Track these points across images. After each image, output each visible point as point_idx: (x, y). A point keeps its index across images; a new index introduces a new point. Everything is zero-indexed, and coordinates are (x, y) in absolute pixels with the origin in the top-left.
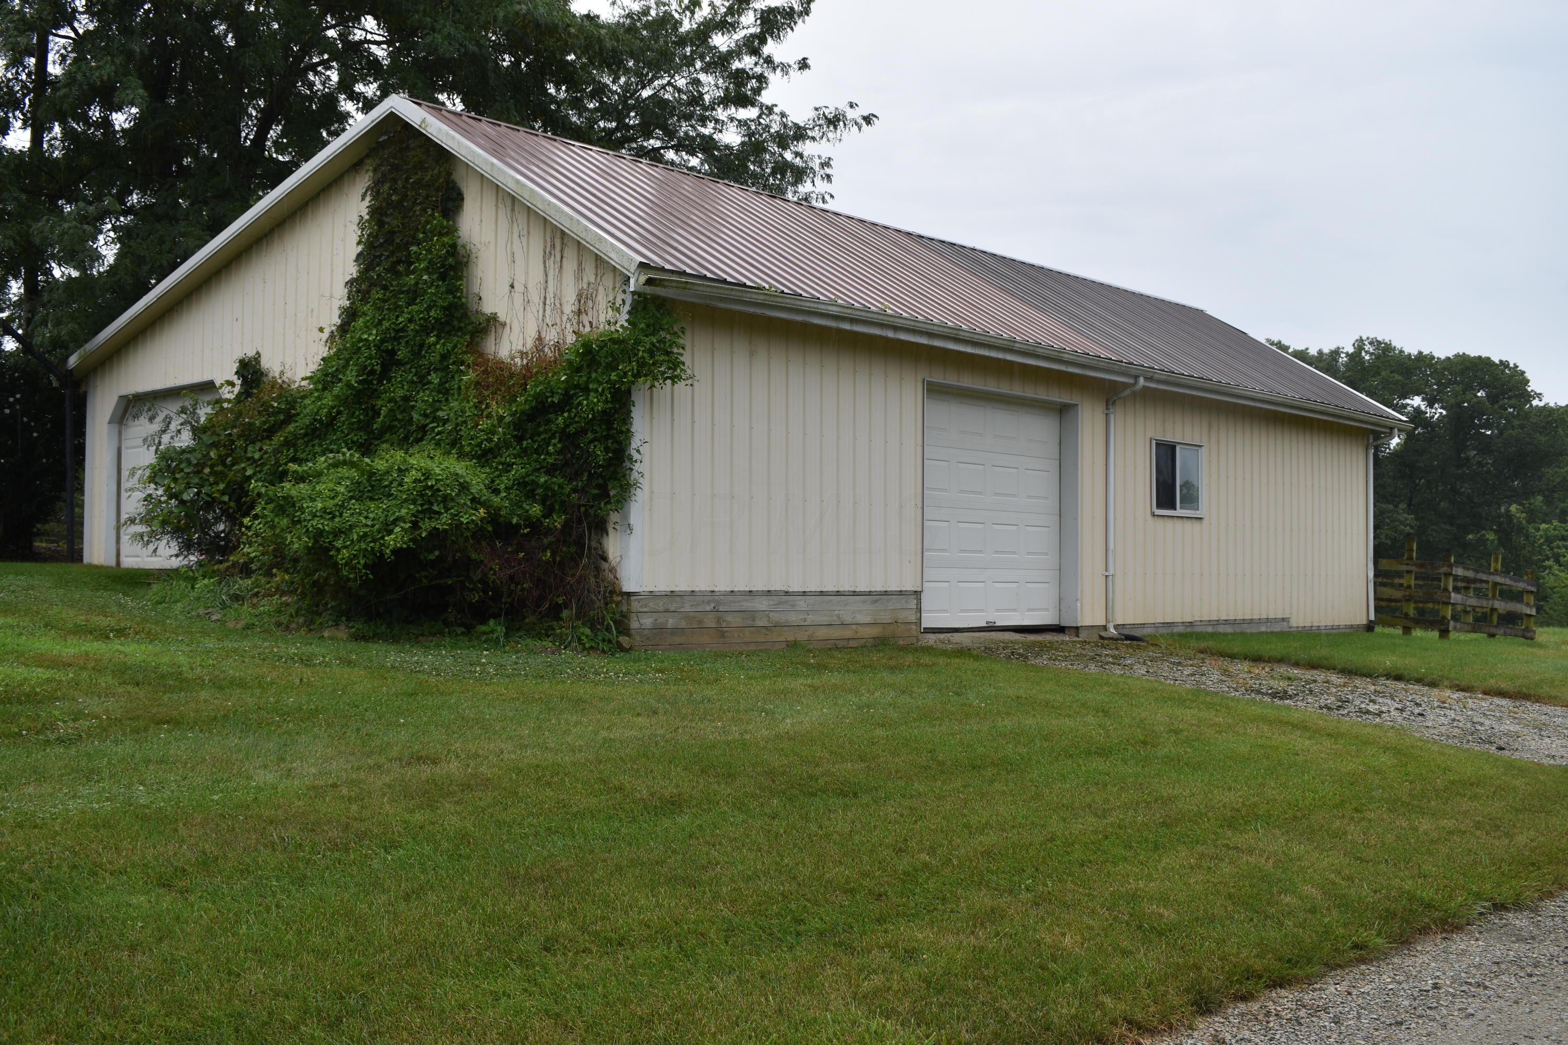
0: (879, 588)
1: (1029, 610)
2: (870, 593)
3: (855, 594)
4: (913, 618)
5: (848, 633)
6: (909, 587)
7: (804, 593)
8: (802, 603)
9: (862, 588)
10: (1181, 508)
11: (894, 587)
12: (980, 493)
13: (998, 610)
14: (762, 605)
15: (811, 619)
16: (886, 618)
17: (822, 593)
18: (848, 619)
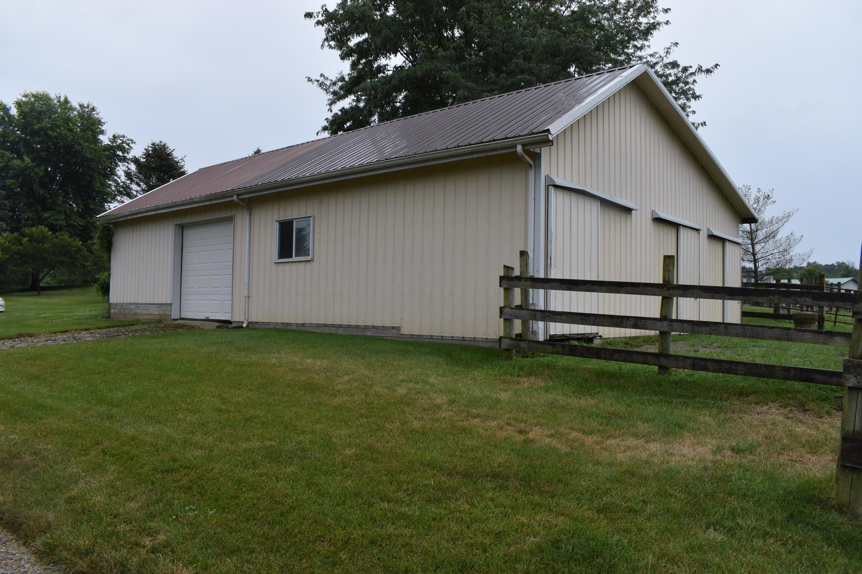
0: (160, 302)
1: (225, 313)
2: (158, 304)
3: (154, 304)
4: (169, 314)
5: (152, 317)
6: (169, 302)
7: (142, 304)
8: (141, 307)
9: (156, 302)
10: (296, 256)
11: (164, 302)
12: (207, 263)
13: (211, 312)
14: (133, 307)
15: (144, 312)
16: (162, 313)
17: (146, 304)
18: (152, 313)
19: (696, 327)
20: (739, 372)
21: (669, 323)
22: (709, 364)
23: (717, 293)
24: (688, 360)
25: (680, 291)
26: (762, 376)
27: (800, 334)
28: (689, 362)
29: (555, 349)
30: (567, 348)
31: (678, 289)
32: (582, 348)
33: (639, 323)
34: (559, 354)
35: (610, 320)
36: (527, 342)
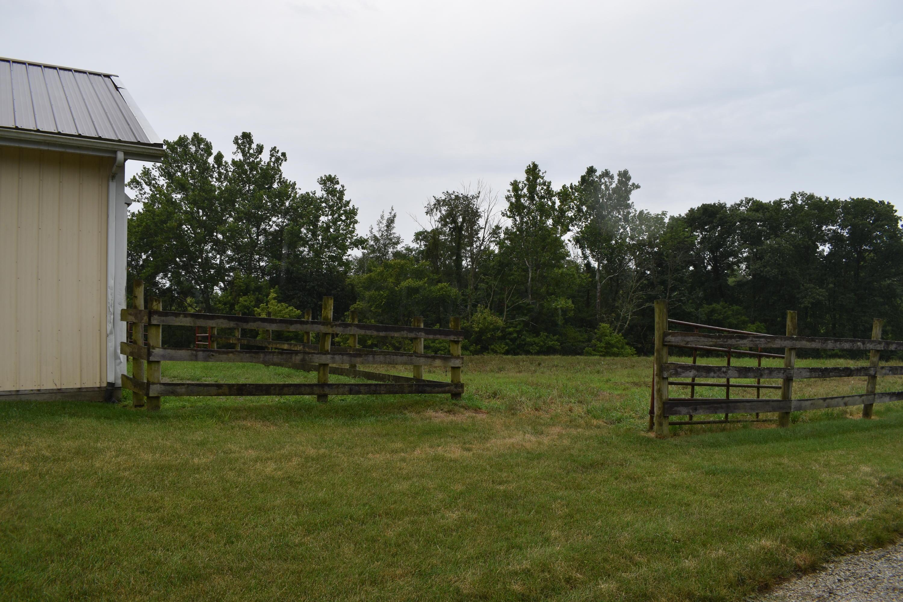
19: (353, 358)
20: (382, 392)
21: (332, 356)
22: (362, 388)
23: (368, 330)
24: (347, 387)
25: (341, 328)
26: (396, 393)
27: (418, 359)
28: (347, 388)
29: (220, 391)
30: (235, 388)
31: (340, 327)
32: (252, 386)
33: (307, 357)
34: (226, 395)
35: (280, 357)
36: (186, 386)
